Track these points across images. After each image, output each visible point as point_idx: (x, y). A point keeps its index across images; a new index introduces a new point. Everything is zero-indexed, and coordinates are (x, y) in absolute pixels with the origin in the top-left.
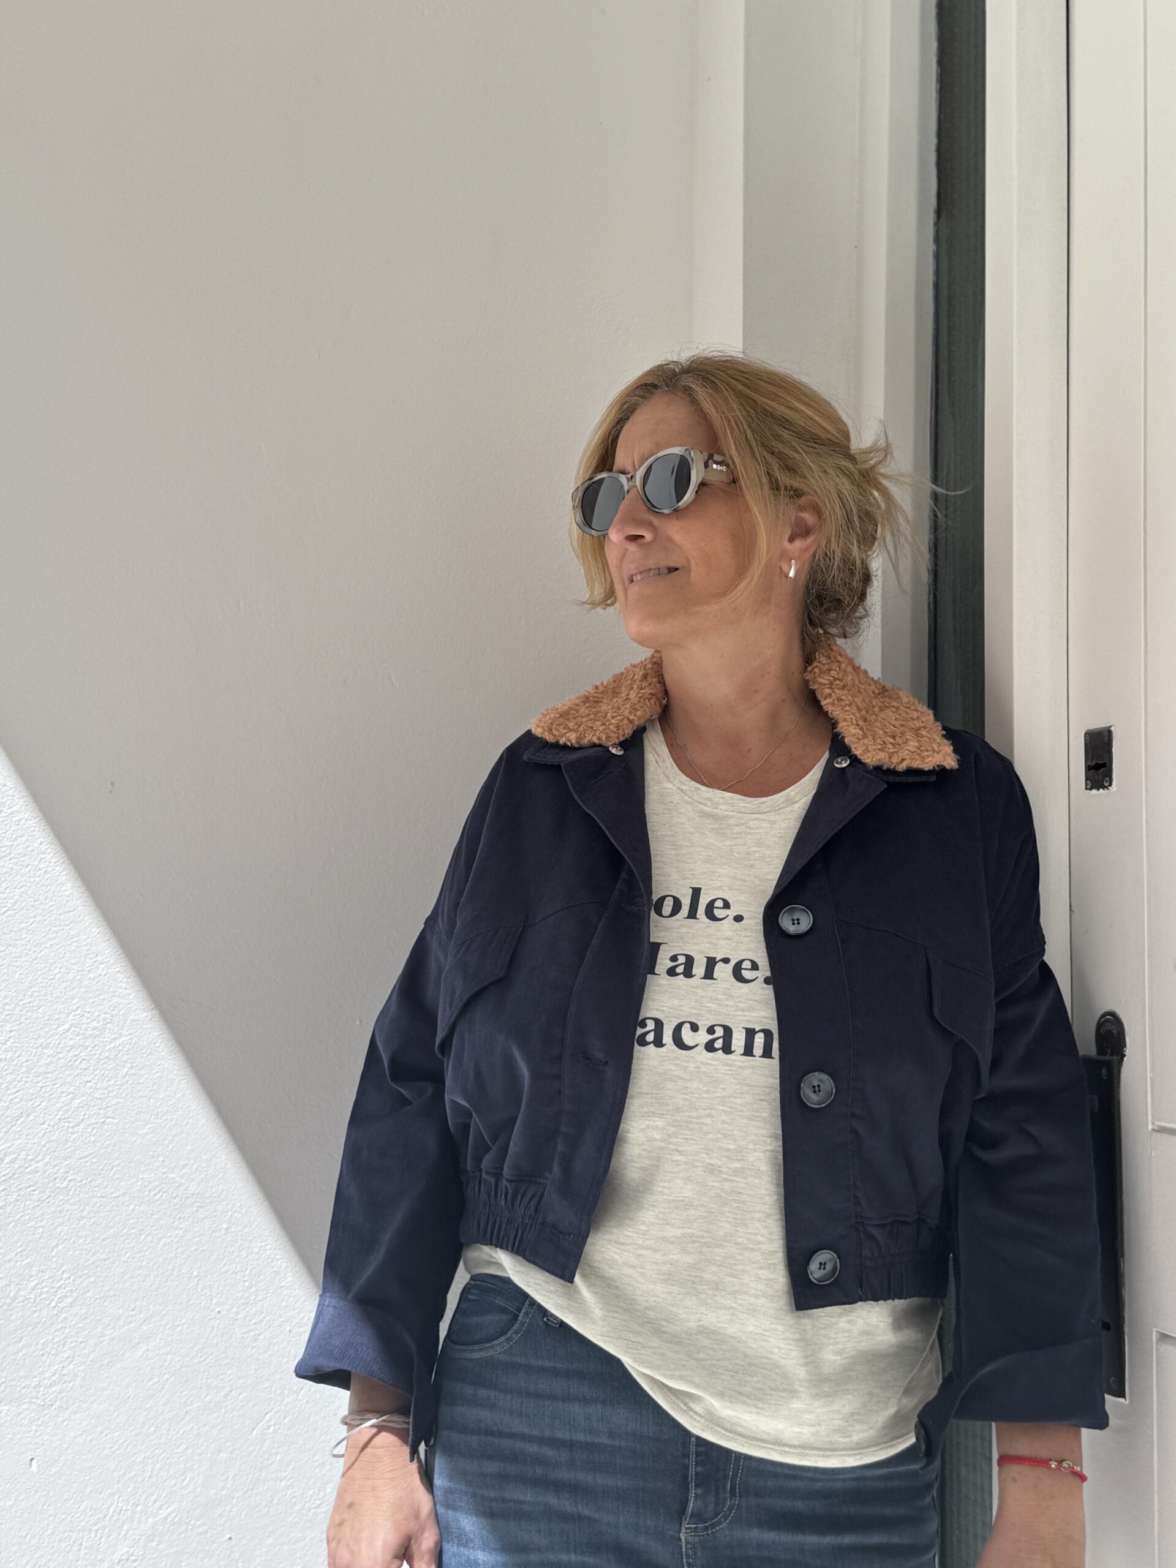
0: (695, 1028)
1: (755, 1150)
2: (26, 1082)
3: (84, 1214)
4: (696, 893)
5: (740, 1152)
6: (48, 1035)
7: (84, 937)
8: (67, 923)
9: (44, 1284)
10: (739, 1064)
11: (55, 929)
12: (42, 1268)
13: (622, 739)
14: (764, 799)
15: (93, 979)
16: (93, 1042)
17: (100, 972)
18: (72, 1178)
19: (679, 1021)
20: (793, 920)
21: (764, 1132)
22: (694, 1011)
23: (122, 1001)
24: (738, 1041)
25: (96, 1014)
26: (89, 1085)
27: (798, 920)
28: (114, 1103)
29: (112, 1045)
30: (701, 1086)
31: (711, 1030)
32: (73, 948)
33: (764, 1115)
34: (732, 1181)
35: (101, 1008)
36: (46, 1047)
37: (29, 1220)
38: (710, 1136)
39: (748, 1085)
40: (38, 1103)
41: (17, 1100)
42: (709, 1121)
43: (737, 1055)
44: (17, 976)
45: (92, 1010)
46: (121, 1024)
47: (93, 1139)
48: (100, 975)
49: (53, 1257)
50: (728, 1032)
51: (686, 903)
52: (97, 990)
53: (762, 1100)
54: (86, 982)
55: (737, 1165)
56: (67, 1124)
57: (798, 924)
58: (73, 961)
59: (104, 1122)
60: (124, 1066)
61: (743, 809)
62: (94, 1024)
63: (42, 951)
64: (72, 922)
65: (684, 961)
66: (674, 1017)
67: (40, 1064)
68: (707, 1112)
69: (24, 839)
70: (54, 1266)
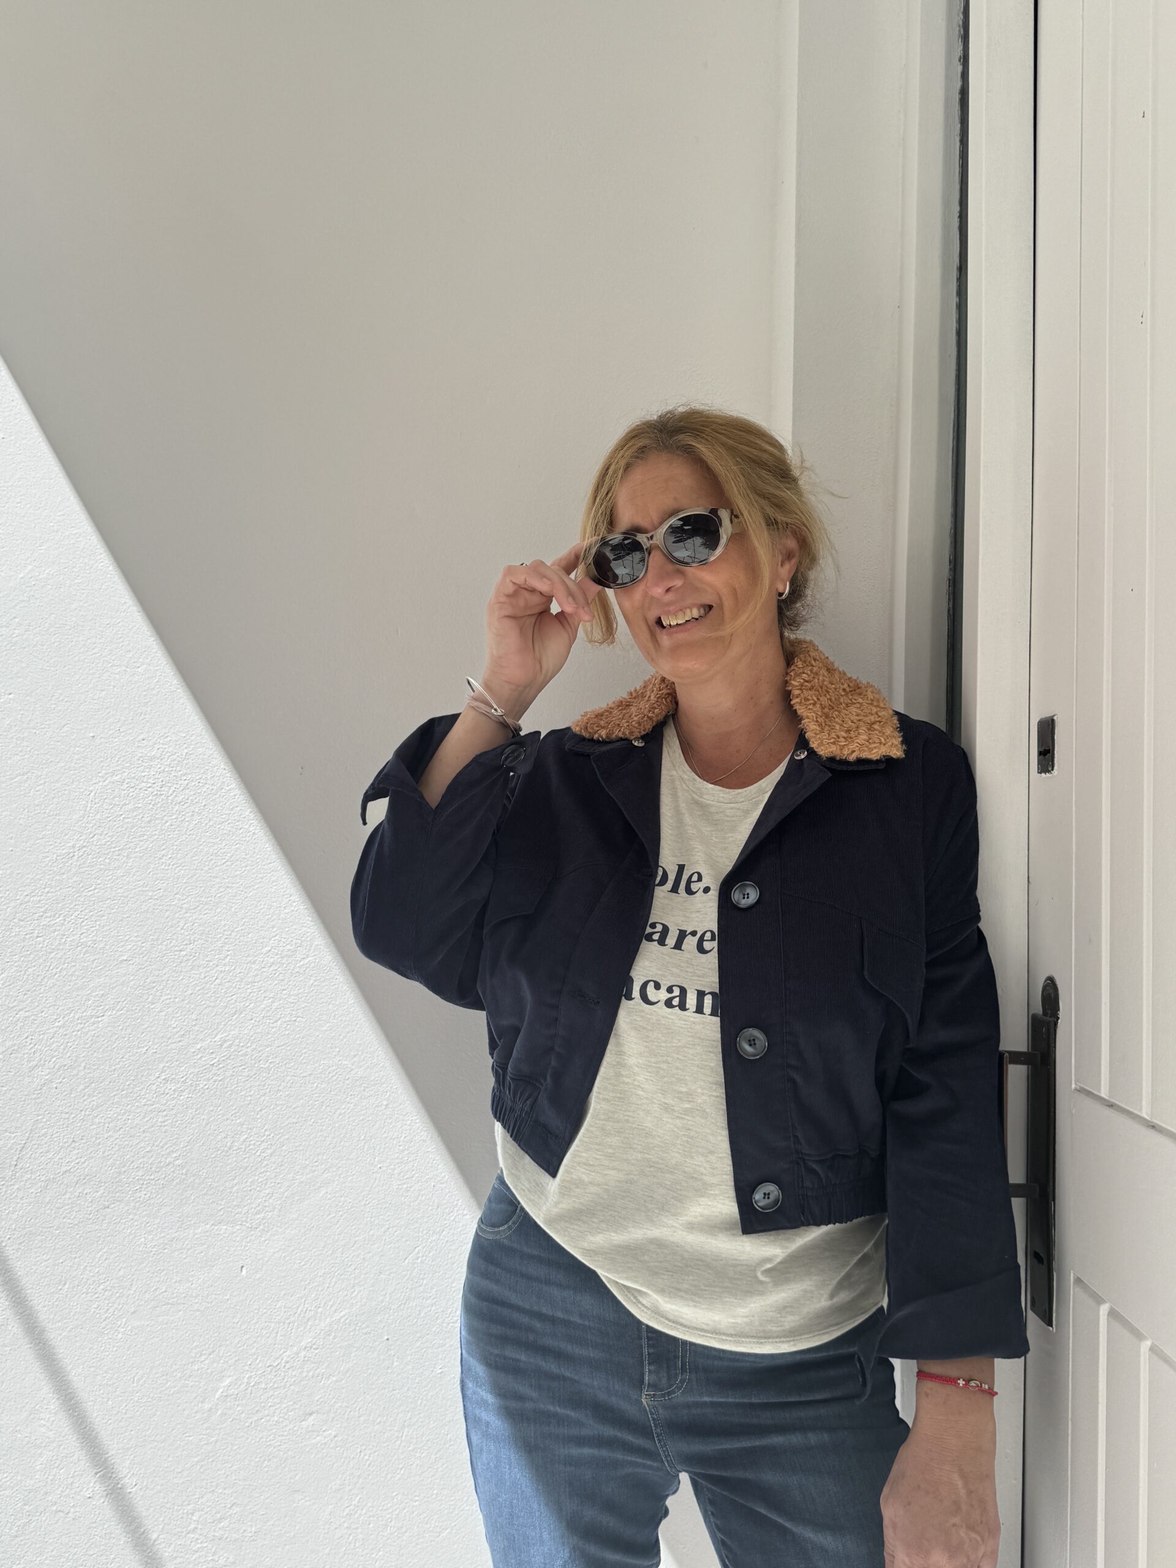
0: (657, 986)
1: (703, 1094)
2: (239, 988)
3: (280, 1088)
4: (681, 868)
5: (690, 1095)
6: (256, 954)
7: (282, 882)
8: (269, 871)
9: (252, 1138)
10: (692, 1019)
11: (260, 876)
12: (250, 1126)
13: (643, 733)
14: (740, 791)
15: (288, 913)
16: (287, 960)
17: (293, 908)
18: (273, 1060)
19: (646, 979)
20: (744, 895)
21: (711, 1079)
22: (660, 972)
23: (309, 930)
24: (691, 1000)
25: (290, 939)
26: (285, 992)
27: (748, 894)
28: (303, 1006)
29: (301, 963)
30: (660, 1035)
31: (670, 990)
32: (273, 890)
33: (712, 1065)
34: (682, 1118)
35: (293, 935)
36: (254, 963)
37: (241, 1091)
38: (666, 1079)
39: (699, 1038)
40: (247, 1004)
41: (233, 1001)
42: (665, 1066)
43: (690, 1012)
44: (233, 910)
45: (287, 937)
46: (308, 947)
47: (287, 1032)
48: (293, 911)
49: (258, 1119)
50: (683, 991)
51: (672, 877)
52: (291, 922)
53: (710, 1052)
54: (283, 916)
55: (687, 1106)
56: (268, 1021)
57: (748, 898)
58: (273, 900)
59: (295, 1020)
60: (310, 979)
61: (722, 799)
62: (288, 947)
63: (251, 892)
64: (272, 871)
65: (660, 930)
66: (643, 976)
67: (249, 975)
68: (665, 1058)
69: (238, 809)
70: (259, 1125)
